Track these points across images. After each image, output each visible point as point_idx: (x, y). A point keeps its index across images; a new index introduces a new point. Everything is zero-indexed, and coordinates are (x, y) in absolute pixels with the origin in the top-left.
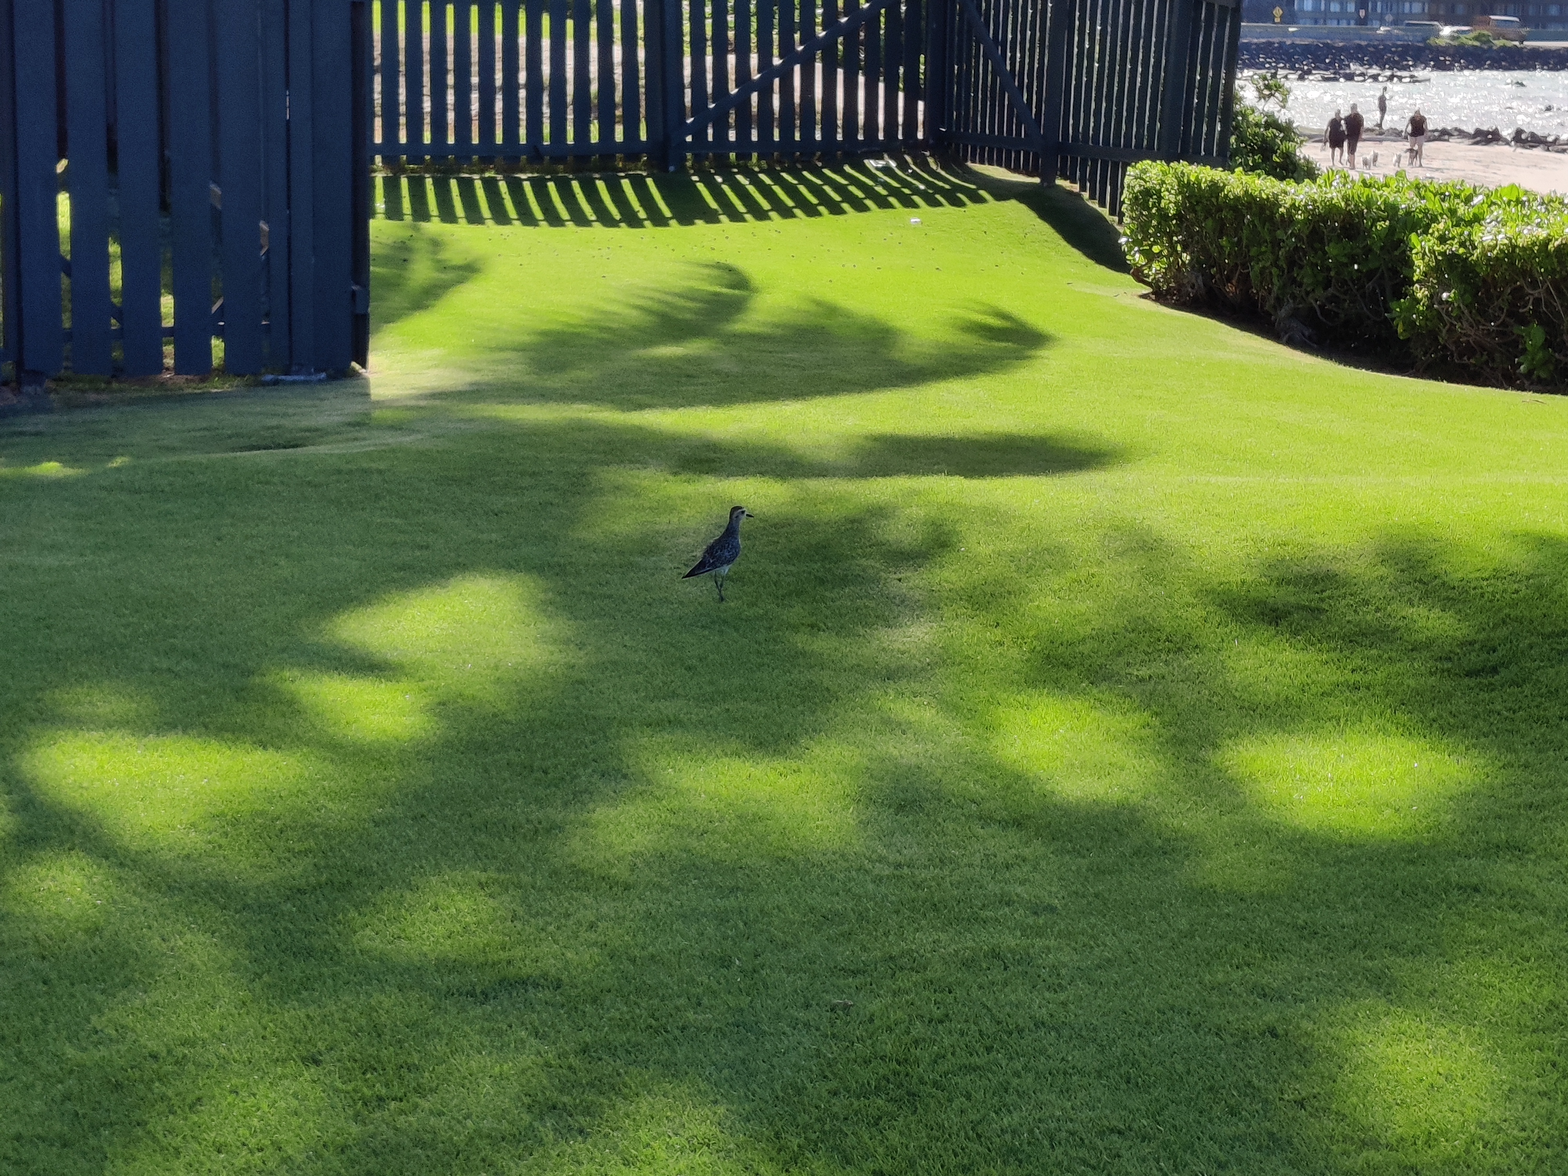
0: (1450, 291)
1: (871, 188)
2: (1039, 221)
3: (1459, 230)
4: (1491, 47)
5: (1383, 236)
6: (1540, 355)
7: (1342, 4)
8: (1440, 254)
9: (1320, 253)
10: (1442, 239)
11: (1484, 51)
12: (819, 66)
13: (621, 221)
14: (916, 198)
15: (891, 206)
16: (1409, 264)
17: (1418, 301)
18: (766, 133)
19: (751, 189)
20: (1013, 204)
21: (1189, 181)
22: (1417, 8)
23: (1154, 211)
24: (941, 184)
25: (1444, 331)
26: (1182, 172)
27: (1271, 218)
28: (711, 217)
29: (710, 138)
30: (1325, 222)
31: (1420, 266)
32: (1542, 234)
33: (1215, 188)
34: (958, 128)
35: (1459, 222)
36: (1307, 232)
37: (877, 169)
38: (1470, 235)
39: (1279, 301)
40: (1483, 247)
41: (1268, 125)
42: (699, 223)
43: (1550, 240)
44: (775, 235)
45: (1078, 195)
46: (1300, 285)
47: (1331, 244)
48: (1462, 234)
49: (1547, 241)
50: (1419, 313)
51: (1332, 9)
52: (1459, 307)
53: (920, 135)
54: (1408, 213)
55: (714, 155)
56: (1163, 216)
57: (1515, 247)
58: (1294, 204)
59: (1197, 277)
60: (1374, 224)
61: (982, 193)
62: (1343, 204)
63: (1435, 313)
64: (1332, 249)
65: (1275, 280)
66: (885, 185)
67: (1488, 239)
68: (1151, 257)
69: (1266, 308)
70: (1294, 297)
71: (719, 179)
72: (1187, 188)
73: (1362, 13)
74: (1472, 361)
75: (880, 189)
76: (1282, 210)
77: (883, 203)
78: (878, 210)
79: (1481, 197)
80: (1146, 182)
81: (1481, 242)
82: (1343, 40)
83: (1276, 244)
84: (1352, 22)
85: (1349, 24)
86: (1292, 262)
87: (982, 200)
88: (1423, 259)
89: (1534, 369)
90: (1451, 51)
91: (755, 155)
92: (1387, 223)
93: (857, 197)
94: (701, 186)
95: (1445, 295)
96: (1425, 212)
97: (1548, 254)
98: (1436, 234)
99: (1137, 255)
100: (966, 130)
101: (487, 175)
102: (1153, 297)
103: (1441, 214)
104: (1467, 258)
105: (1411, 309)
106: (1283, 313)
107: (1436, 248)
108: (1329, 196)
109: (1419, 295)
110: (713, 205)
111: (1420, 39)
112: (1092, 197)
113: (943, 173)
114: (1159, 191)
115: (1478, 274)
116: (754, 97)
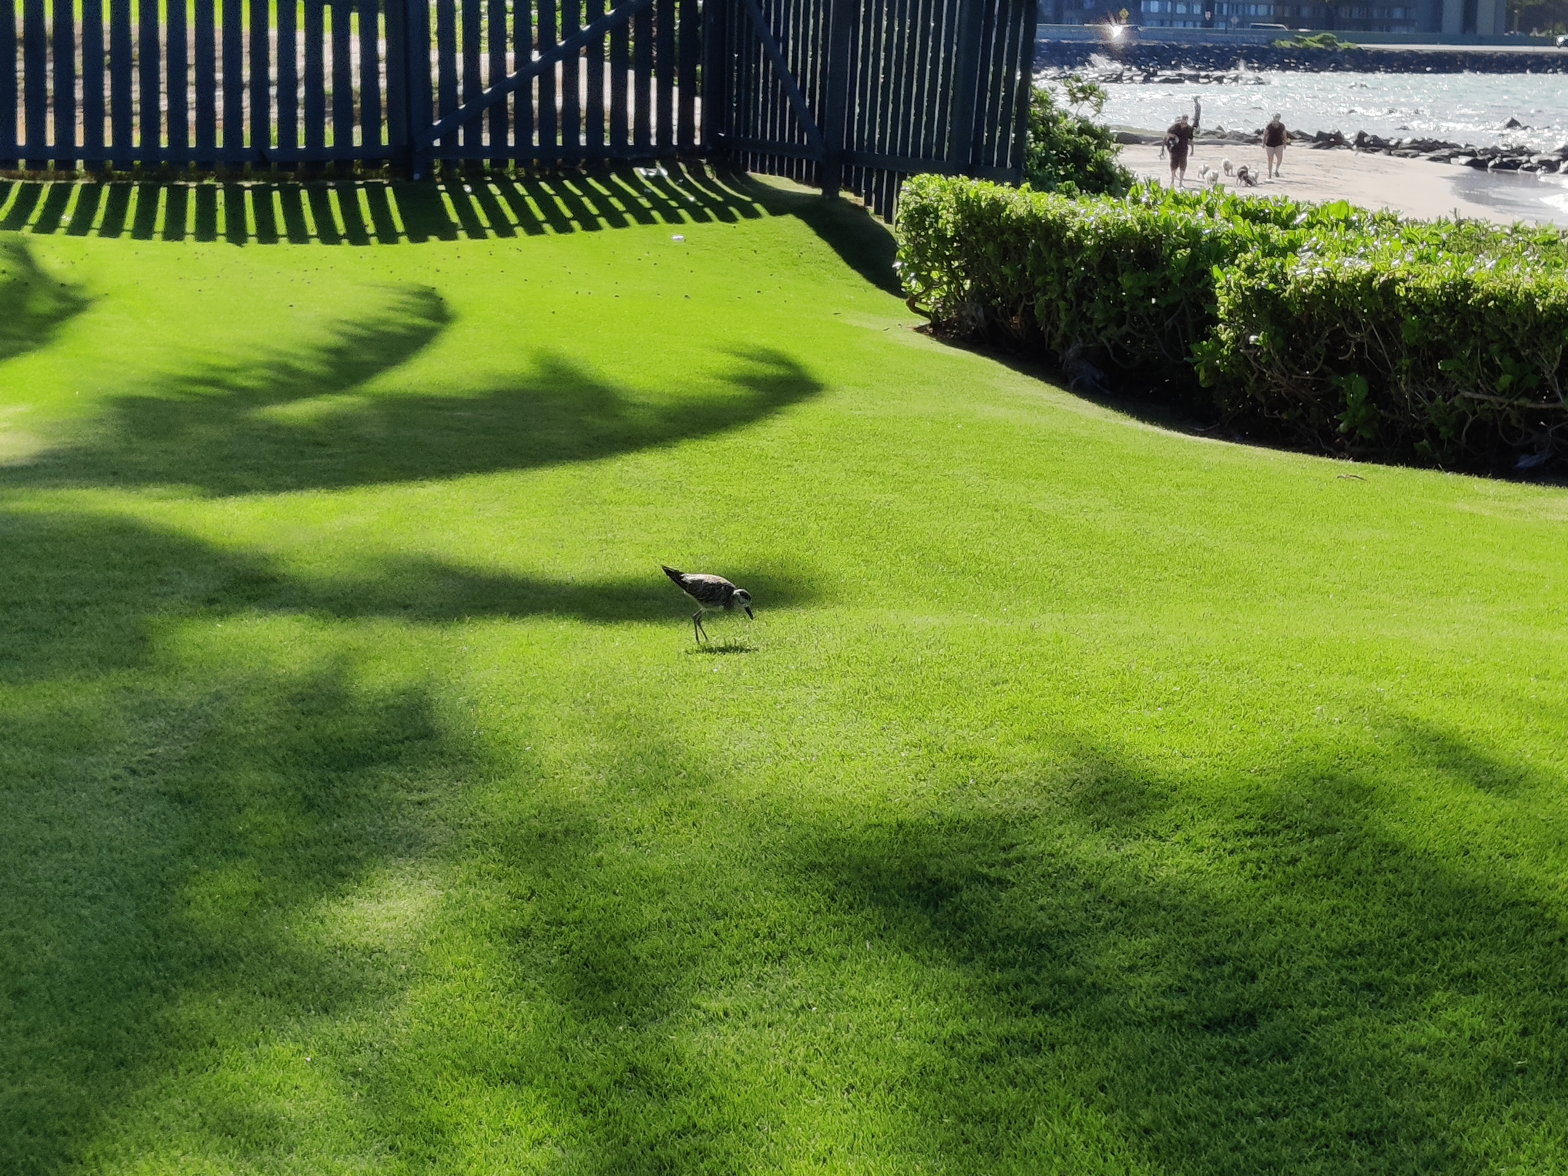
0: (1258, 334)
1: (634, 199)
2: (817, 238)
3: (1269, 261)
4: (1335, 50)
5: (1184, 266)
6: (1363, 412)
7: (1188, 5)
8: (1248, 289)
9: (1112, 284)
10: (1251, 272)
11: (1330, 54)
12: (583, 62)
13: (344, 237)
14: (683, 213)
15: (653, 221)
16: (1214, 300)
17: (1222, 344)
18: (523, 138)
19: (502, 201)
20: (789, 219)
21: (968, 197)
22: (1262, 10)
23: (930, 232)
24: (713, 195)
25: (1252, 381)
26: (961, 189)
27: (1058, 242)
28: (447, 233)
29: (461, 143)
30: (1119, 248)
31: (1224, 303)
32: (1365, 267)
33: (996, 206)
34: (738, 134)
35: (1271, 251)
36: (1098, 259)
37: (647, 178)
38: (1282, 266)
39: (1066, 342)
40: (1298, 282)
41: (1082, 131)
42: (433, 239)
43: (1375, 275)
44: (515, 253)
45: (863, 210)
46: (1091, 321)
47: (1125, 275)
48: (1273, 266)
49: (1372, 276)
50: (1222, 358)
51: (1178, 11)
52: (1269, 352)
53: (697, 141)
54: (1214, 239)
55: (466, 161)
56: (940, 236)
57: (1333, 282)
58: (1083, 227)
59: (977, 310)
60: (1172, 253)
61: (758, 206)
62: (1138, 228)
63: (1241, 358)
64: (1125, 280)
65: (1062, 315)
66: (651, 197)
67: (1302, 273)
68: (929, 284)
69: (1052, 348)
70: (1082, 334)
71: (468, 189)
72: (966, 207)
73: (1208, 15)
74: (1285, 416)
75: (645, 202)
76: (1070, 234)
77: (644, 218)
78: (638, 225)
79: (1304, 215)
80: (922, 198)
81: (1294, 276)
82: (1188, 42)
83: (1064, 273)
84: (1199, 24)
85: (1195, 26)
86: (1081, 295)
87: (755, 215)
88: (1228, 294)
89: (1356, 427)
90: (1296, 53)
91: (512, 162)
92: (1189, 250)
93: (616, 210)
94: (446, 198)
95: (1252, 338)
96: (1233, 237)
97: (1372, 292)
98: (1243, 266)
99: (914, 282)
100: (746, 135)
101: (206, 182)
102: (931, 330)
103: (1252, 241)
104: (1278, 295)
105: (1214, 353)
106: (1071, 353)
107: (1242, 282)
108: (1123, 218)
109: (1224, 337)
110: (454, 218)
111: (1264, 41)
112: (878, 212)
113: (719, 183)
114: (936, 210)
115: (1291, 313)
116: (511, 98)
